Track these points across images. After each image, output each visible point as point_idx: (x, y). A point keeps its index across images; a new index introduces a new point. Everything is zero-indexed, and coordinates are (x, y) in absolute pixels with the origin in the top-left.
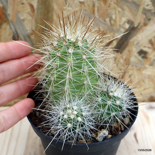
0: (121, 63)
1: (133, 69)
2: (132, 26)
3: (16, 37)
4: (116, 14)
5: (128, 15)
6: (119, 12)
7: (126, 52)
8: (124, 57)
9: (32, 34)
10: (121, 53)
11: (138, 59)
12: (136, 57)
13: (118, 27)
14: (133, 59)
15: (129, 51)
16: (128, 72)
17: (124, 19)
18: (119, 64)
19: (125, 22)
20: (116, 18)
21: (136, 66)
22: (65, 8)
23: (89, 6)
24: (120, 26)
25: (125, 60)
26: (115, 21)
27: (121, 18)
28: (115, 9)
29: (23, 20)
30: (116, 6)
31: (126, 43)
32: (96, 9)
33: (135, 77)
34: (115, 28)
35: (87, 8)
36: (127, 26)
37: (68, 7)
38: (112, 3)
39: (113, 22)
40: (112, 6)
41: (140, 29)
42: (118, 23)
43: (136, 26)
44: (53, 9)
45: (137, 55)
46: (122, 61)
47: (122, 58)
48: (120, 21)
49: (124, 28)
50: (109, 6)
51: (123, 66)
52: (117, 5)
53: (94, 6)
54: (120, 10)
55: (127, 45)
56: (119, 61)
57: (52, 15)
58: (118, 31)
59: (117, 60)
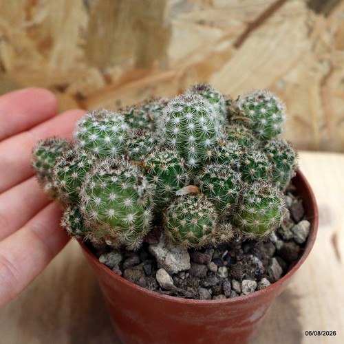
0: (324, 44)
8: (334, 28)
10: (327, 16)
18: (319, 46)
25: (336, 35)
46: (327, 38)
47: (328, 29)
51: (329, 51)
59: (314, 35)
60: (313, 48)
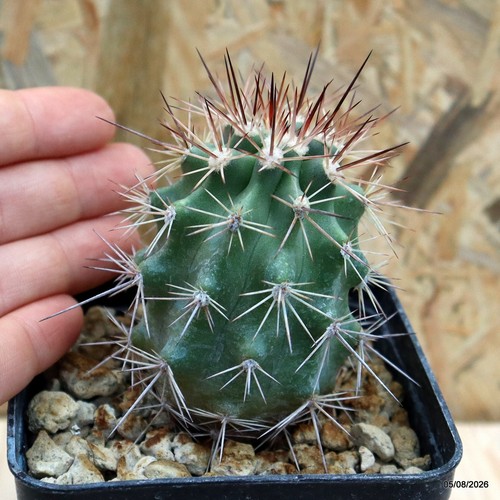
1: (467, 279)
2: (463, 103)
4: (401, 52)
5: (447, 59)
6: (414, 44)
7: (440, 202)
11: (489, 238)
12: (478, 227)
14: (467, 237)
15: (452, 202)
16: (449, 289)
17: (433, 74)
19: (435, 87)
20: (403, 67)
21: (481, 267)
22: (211, 19)
23: (301, 15)
24: (417, 98)
26: (399, 79)
27: (420, 69)
28: (399, 32)
29: (53, 59)
30: (402, 22)
31: (438, 169)
32: (328, 31)
33: (475, 313)
35: (294, 24)
36: (445, 102)
37: (226, 15)
38: (389, 10)
39: (390, 83)
40: (387, 24)
41: (492, 116)
42: (410, 87)
43: (477, 101)
44: (167, 23)
45: (484, 220)
48: (418, 82)
49: (432, 109)
50: (377, 22)
52: (407, 18)
53: (320, 18)
54: (417, 36)
55: (444, 177)
56: (412, 243)
57: (164, 46)
58: (410, 120)
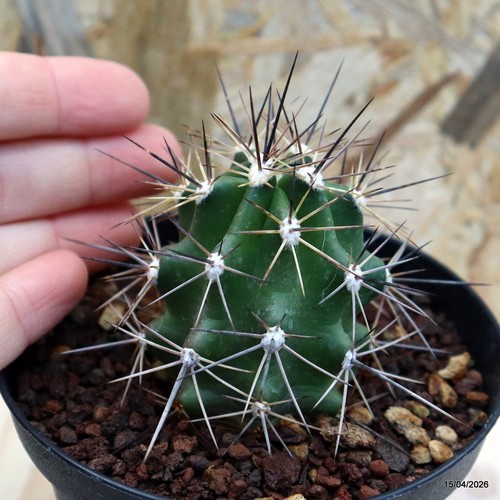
3: (33, 43)
8: (487, 166)
9: (99, 34)
10: (473, 145)
13: (465, 27)
25: (491, 179)
34: (450, 31)
46: (475, 182)
51: (481, 205)
59: (454, 178)
60: (455, 200)
